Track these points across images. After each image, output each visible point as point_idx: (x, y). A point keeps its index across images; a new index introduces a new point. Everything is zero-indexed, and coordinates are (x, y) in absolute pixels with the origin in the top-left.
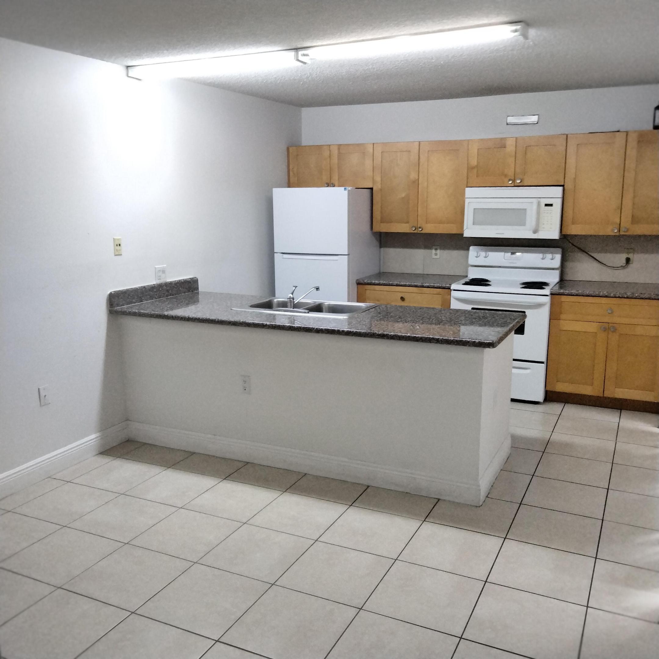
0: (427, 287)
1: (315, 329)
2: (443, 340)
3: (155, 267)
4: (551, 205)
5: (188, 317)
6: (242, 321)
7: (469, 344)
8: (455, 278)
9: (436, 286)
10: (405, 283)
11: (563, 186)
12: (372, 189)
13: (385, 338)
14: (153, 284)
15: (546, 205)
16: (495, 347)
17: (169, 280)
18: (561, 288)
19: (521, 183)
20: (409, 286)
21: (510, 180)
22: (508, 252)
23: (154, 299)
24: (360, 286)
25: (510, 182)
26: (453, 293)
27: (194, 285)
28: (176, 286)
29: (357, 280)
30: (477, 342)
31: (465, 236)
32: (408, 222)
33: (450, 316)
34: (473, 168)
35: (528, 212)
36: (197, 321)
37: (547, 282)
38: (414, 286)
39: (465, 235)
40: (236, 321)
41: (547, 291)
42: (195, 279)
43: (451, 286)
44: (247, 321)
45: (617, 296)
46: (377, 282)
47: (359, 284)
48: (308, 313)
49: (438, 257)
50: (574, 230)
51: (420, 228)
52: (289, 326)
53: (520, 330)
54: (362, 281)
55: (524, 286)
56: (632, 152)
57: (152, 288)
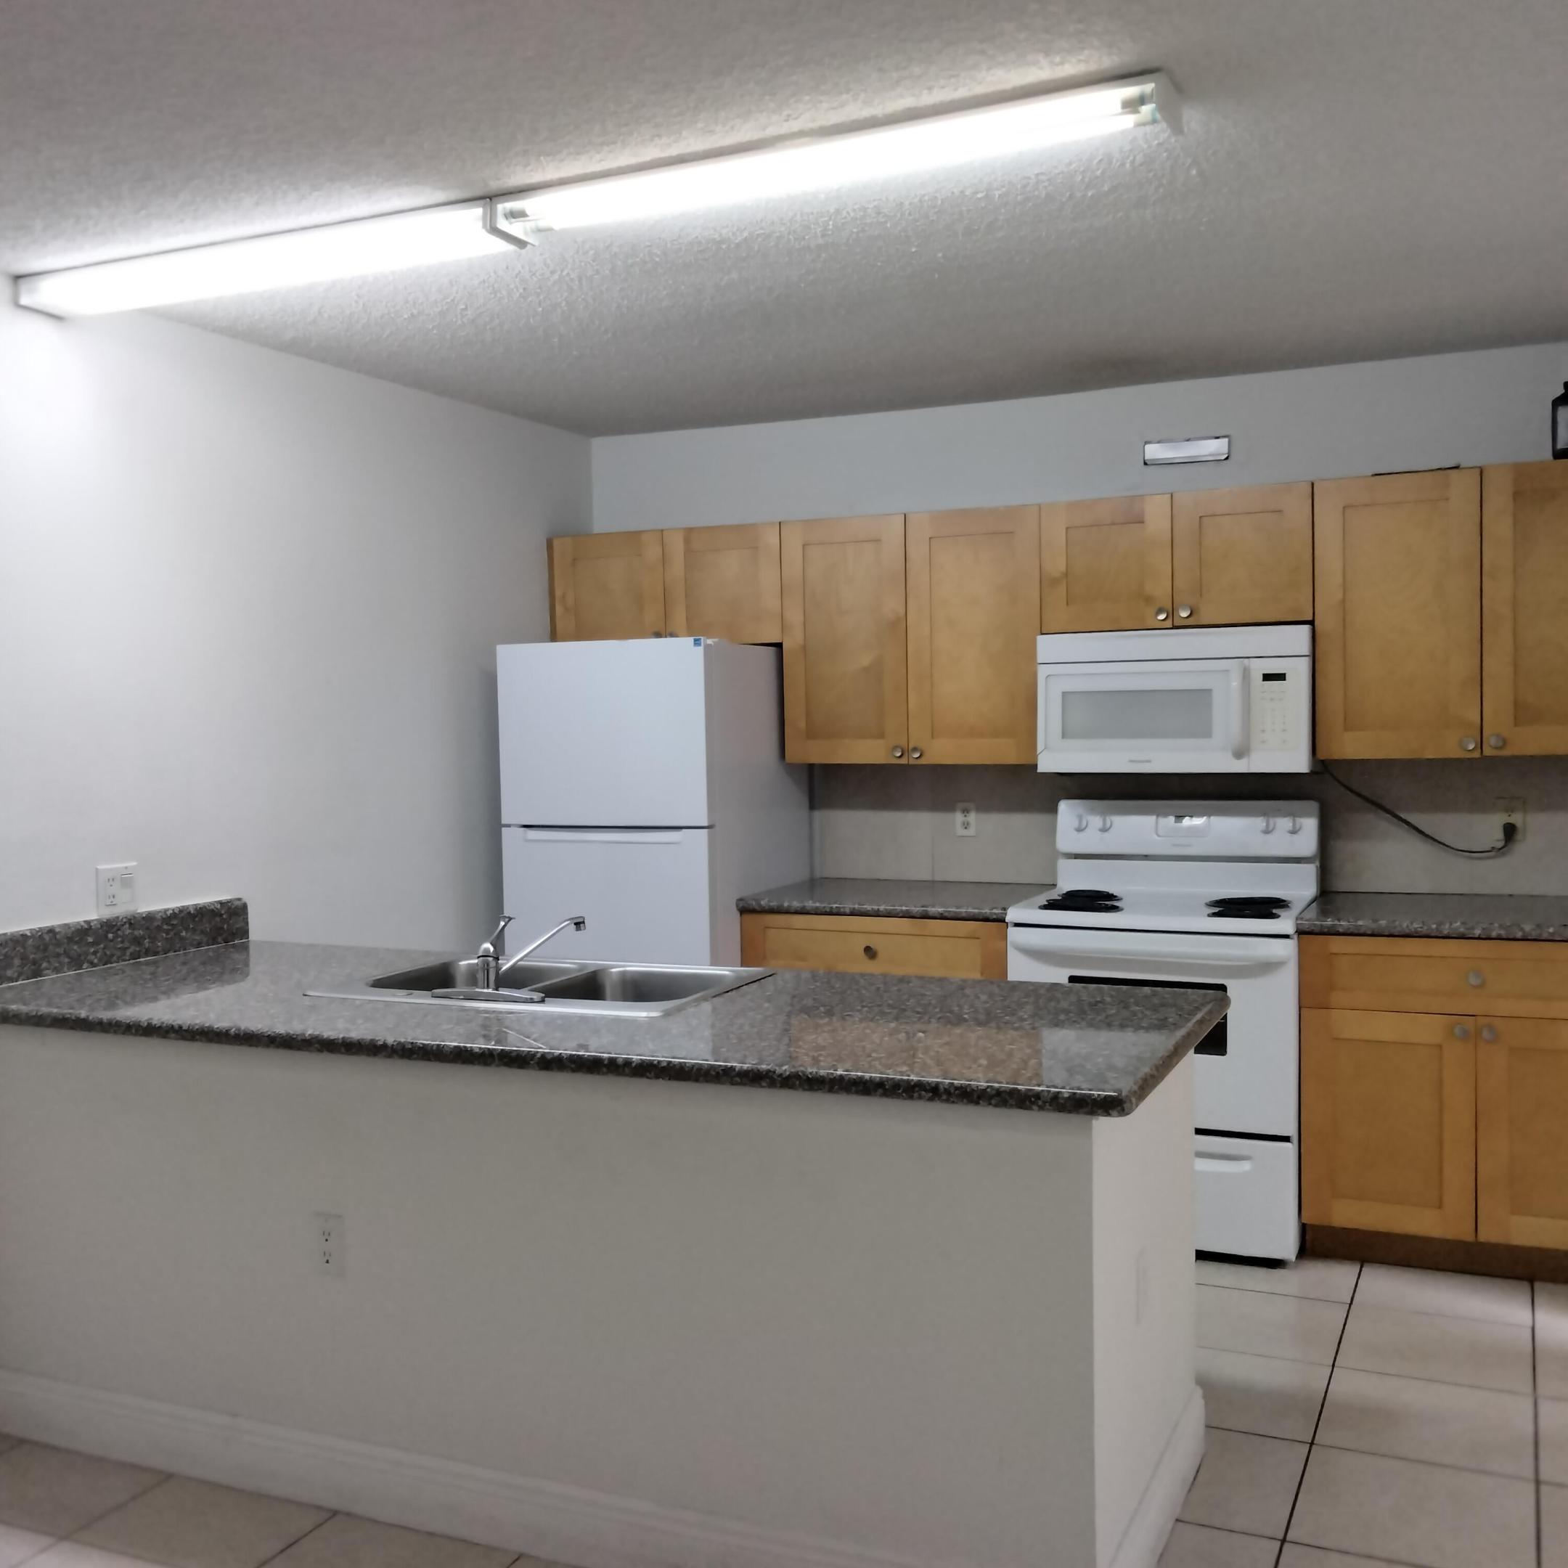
0: (938, 916)
1: (539, 1055)
2: (952, 1091)
3: (97, 869)
4: (1281, 677)
5: (146, 1024)
6: (310, 1032)
7: (1040, 1103)
8: (1020, 891)
9: (964, 915)
10: (876, 908)
11: (1311, 623)
12: (779, 646)
13: (764, 1084)
14: (85, 922)
15: (1267, 677)
16: (1128, 1114)
17: (144, 908)
18: (1324, 912)
19: (1190, 619)
20: (889, 915)
21: (1160, 611)
22: (1166, 815)
23: (85, 966)
24: (749, 918)
25: (1162, 617)
26: (1013, 933)
27: (231, 922)
28: (165, 927)
29: (741, 900)
30: (1066, 1095)
31: (1040, 770)
32: (881, 735)
33: (988, 1003)
34: (1055, 582)
35: (1217, 699)
36: (173, 1035)
37: (1284, 899)
38: (901, 915)
39: (1042, 768)
40: (292, 1032)
41: (1285, 923)
42: (238, 903)
43: (1006, 914)
44: (326, 1035)
45: (1494, 934)
46: (796, 904)
47: (746, 910)
48: (542, 1001)
49: (971, 831)
50: (1351, 746)
51: (915, 749)
52: (455, 1047)
53: (1215, 1042)
54: (754, 903)
55: (1216, 910)
56: (1501, 526)
57: (82, 933)
